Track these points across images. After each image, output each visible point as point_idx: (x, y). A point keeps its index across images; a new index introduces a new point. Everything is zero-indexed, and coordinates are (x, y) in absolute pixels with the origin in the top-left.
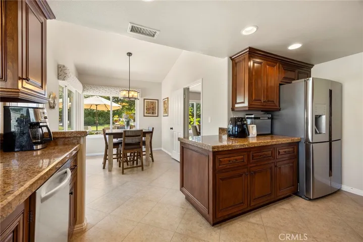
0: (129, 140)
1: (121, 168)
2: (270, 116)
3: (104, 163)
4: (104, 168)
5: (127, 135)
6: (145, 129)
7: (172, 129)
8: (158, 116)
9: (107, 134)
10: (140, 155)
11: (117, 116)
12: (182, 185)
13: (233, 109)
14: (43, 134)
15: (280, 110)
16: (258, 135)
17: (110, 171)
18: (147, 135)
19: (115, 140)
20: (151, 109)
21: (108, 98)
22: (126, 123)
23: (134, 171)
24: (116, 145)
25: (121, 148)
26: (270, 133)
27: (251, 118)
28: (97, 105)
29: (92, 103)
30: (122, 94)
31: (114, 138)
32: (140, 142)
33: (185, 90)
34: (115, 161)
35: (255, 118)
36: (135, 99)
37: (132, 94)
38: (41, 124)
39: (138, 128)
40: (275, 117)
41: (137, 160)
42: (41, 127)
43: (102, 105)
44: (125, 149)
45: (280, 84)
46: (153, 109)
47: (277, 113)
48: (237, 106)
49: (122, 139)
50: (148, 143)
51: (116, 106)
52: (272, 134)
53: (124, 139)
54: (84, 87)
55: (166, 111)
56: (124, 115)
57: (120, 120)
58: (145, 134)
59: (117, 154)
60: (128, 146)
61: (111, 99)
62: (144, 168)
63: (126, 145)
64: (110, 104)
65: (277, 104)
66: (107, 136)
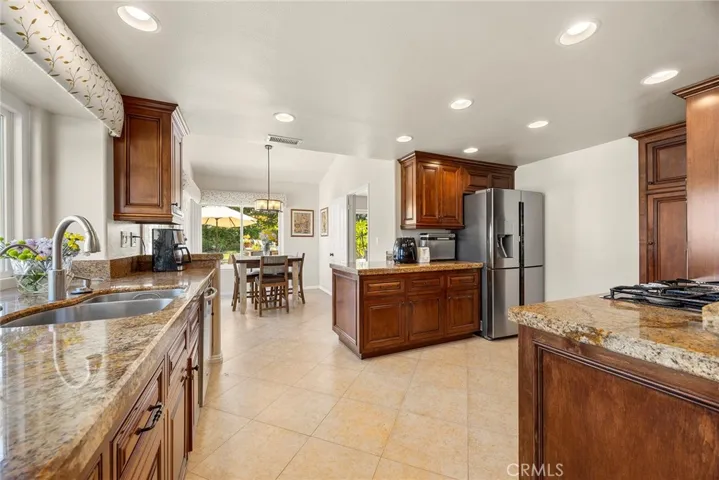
0: (268, 270)
1: (258, 311)
2: (454, 236)
3: (234, 305)
4: (234, 310)
5: (265, 262)
6: (292, 255)
7: (332, 255)
8: (312, 236)
9: (238, 262)
10: (284, 293)
11: (248, 236)
12: (335, 323)
13: (402, 228)
14: (184, 256)
15: (464, 228)
16: (432, 261)
17: (243, 313)
18: (294, 264)
19: (249, 272)
20: (303, 225)
21: (238, 209)
22: (263, 246)
23: (275, 313)
24: (251, 278)
25: (258, 281)
26: (453, 257)
27: (425, 239)
28: (217, 219)
29: (209, 216)
30: (259, 205)
31: (248, 267)
32: (283, 274)
33: (348, 197)
34: (249, 300)
35: (430, 239)
36: (278, 211)
37: (272, 204)
38: (180, 246)
39: (282, 253)
40: (460, 237)
41: (280, 300)
42: (181, 249)
43: (226, 218)
44: (263, 282)
45: (464, 195)
46: (307, 224)
47: (462, 232)
48: (408, 222)
49: (258, 269)
50: (295, 275)
51: (249, 220)
52: (456, 259)
53: (262, 269)
54: (203, 194)
55: (325, 228)
56: (261, 234)
57: (253, 243)
58: (290, 262)
59: (252, 292)
60: (267, 278)
61: (242, 210)
62: (290, 310)
63: (265, 276)
64: (239, 218)
65: (460, 220)
66: (237, 265)
